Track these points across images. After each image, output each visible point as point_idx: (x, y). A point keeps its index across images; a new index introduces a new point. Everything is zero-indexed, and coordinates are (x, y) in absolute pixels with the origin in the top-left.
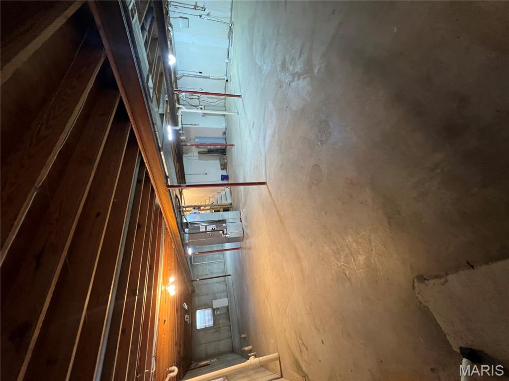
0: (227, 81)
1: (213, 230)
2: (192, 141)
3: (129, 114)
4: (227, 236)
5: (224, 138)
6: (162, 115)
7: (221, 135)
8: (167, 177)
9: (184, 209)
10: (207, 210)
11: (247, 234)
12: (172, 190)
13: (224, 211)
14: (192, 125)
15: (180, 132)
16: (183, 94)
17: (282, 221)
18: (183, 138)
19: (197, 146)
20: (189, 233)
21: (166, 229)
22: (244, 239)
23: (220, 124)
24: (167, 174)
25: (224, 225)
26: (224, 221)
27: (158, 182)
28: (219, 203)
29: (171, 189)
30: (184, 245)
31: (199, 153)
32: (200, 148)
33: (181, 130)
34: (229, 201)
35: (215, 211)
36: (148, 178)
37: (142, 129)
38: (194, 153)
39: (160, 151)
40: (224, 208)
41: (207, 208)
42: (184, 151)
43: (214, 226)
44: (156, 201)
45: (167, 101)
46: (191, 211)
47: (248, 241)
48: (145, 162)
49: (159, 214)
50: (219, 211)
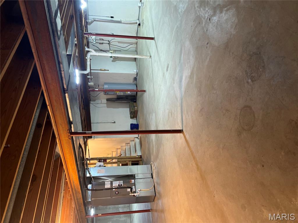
0: (139, 25)
1: (120, 187)
2: (100, 87)
3: (33, 50)
4: (135, 194)
5: (134, 84)
6: (69, 56)
7: (131, 81)
8: (70, 123)
9: (88, 162)
10: (114, 163)
11: (159, 193)
12: (76, 137)
13: (133, 164)
14: (101, 70)
15: (88, 77)
16: (94, 37)
17: (203, 177)
18: (91, 84)
19: (106, 92)
20: (92, 190)
21: (66, 183)
22: (156, 199)
23: (130, 69)
24: (71, 120)
25: (133, 181)
26: (133, 177)
27: (60, 128)
28: (127, 155)
29: (74, 136)
30: (86, 204)
31: (108, 100)
32: (109, 94)
33: (89, 74)
34: (139, 153)
35: (122, 165)
36: (49, 123)
37: (47, 68)
38: (102, 100)
39: (65, 93)
40: (132, 161)
41: (114, 161)
42: (91, 97)
43: (121, 182)
44: (57, 150)
45: (76, 44)
46: (95, 164)
47: (160, 202)
48: (48, 104)
49: (58, 165)
50: (127, 165)
